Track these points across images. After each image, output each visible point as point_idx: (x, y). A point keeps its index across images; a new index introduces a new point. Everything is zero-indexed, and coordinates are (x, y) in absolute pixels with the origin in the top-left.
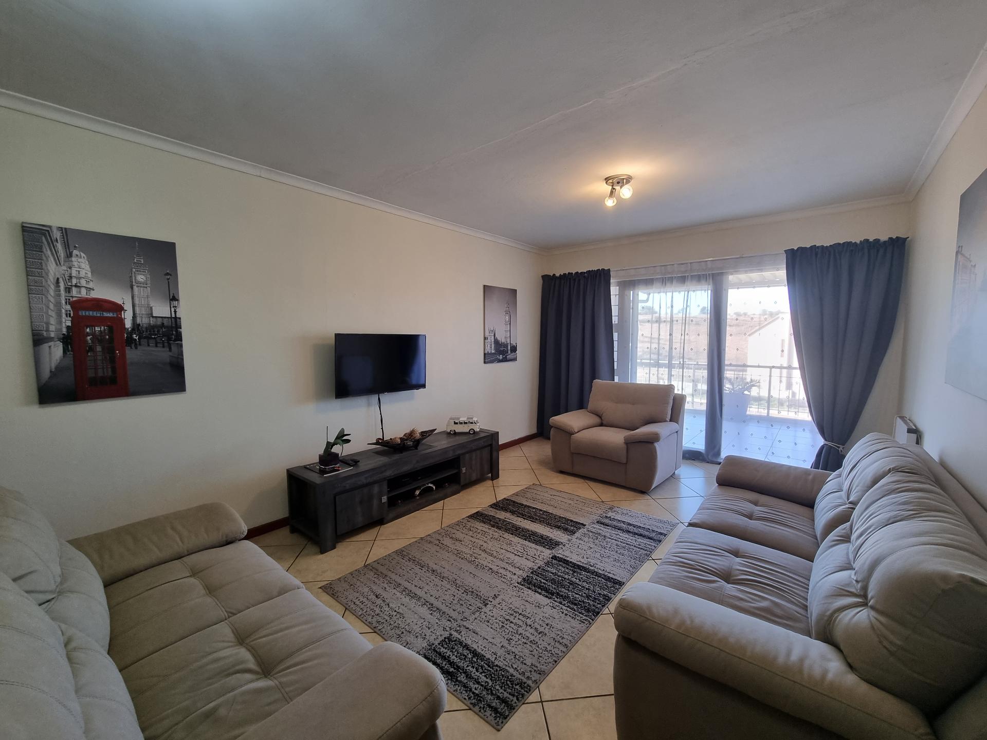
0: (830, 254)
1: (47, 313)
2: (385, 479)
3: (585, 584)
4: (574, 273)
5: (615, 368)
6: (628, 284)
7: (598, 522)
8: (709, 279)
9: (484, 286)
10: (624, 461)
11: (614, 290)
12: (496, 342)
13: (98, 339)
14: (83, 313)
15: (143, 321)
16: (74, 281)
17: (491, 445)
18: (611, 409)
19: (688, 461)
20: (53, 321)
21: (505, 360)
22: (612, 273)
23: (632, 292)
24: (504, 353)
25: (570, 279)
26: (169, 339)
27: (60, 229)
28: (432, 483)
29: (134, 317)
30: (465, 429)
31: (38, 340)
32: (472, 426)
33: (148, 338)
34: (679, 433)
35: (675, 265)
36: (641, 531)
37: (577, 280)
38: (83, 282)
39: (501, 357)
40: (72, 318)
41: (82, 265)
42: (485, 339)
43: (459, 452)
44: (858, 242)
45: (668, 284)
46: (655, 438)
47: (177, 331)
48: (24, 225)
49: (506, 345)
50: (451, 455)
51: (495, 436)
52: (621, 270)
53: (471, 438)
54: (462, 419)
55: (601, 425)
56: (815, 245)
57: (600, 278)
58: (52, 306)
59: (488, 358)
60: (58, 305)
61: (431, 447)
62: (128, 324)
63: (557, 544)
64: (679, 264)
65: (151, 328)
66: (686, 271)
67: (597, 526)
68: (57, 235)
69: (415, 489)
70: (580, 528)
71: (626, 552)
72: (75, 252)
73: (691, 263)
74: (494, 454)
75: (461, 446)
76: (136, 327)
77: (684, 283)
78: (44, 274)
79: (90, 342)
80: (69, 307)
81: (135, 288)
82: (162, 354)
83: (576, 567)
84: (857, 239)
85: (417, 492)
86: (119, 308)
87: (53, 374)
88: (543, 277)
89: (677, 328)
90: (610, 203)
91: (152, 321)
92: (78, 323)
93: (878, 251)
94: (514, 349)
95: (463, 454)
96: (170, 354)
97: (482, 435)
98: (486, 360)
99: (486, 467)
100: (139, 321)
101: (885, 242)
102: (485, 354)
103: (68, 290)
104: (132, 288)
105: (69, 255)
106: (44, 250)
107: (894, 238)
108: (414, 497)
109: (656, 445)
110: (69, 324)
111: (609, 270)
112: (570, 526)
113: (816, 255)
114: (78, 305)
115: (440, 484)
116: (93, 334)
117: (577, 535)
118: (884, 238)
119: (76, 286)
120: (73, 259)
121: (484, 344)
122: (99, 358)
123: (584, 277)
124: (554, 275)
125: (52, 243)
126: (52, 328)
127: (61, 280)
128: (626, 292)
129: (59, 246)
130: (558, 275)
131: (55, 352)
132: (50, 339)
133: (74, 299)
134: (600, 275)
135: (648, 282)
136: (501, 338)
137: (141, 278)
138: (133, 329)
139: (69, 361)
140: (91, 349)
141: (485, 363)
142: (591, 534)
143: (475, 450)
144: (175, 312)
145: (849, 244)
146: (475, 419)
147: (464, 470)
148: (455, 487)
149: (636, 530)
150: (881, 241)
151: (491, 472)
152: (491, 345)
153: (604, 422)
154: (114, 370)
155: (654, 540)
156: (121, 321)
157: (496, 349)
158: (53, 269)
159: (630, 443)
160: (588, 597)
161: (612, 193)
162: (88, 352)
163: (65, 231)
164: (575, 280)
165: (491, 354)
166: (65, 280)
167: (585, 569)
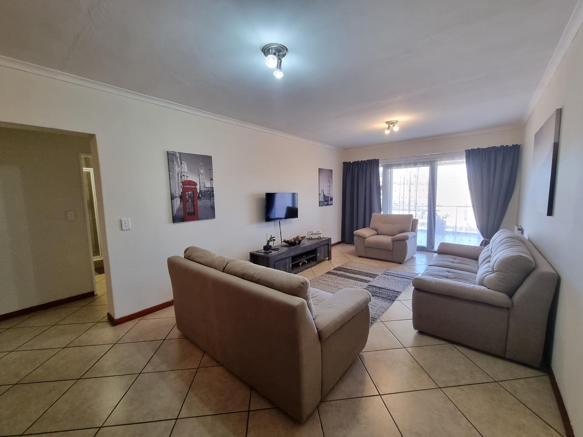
0: (486, 153)
1: (175, 187)
2: (290, 257)
3: (386, 293)
4: (360, 161)
5: (382, 208)
6: (388, 166)
7: (384, 274)
8: (429, 163)
9: (319, 169)
10: (392, 249)
11: (381, 169)
12: (324, 196)
13: (190, 197)
14: (185, 186)
15: (203, 189)
16: (183, 173)
17: (328, 244)
18: (382, 227)
19: (418, 252)
20: (177, 190)
21: (328, 205)
22: (380, 161)
23: (389, 170)
24: (327, 201)
25: (358, 164)
26: (210, 197)
27: (179, 153)
28: (305, 260)
29: (200, 188)
30: (316, 237)
31: (172, 198)
32: (319, 235)
33: (204, 196)
34: (415, 237)
35: (412, 157)
36: (404, 277)
37: (362, 164)
38: (185, 174)
39: (326, 203)
40: (182, 188)
41: (185, 167)
42: (320, 194)
43: (317, 246)
44: (499, 146)
45: (408, 166)
46: (407, 238)
47: (213, 193)
48: (169, 152)
49: (328, 198)
50: (313, 248)
51: (329, 240)
52: (384, 159)
53: (319, 241)
54: (315, 232)
55: (378, 234)
56: (479, 148)
57: (374, 163)
58: (177, 183)
59: (321, 204)
60: (178, 183)
61: (304, 244)
62: (198, 191)
63: (369, 281)
64: (413, 157)
65: (205, 192)
66: (417, 160)
67: (384, 275)
68: (178, 155)
69: (300, 262)
70: (377, 276)
71: (399, 283)
72: (183, 162)
73: (419, 156)
74: (330, 248)
75: (317, 244)
76: (201, 191)
77: (416, 165)
78: (174, 171)
79: (187, 198)
80: (181, 184)
81: (200, 175)
82: (208, 202)
83: (380, 288)
84: (498, 145)
85: (301, 264)
86: (195, 184)
87: (178, 211)
88: (344, 163)
89: (413, 188)
90: (387, 132)
91: (205, 189)
92: (184, 190)
93: (508, 151)
94: (332, 199)
95: (318, 247)
96: (211, 202)
97: (324, 239)
98: (320, 205)
99: (326, 255)
100: (201, 189)
101: (511, 147)
102: (319, 202)
103: (181, 177)
104: (199, 175)
105: (181, 163)
106: (174, 162)
107: (515, 145)
108: (299, 266)
109: (407, 241)
110: (182, 191)
111: (378, 159)
112: (373, 276)
113: (480, 152)
114: (184, 183)
115: (309, 261)
116: (188, 195)
117: (376, 278)
118: (510, 145)
119: (183, 176)
120: (183, 165)
121: (319, 197)
122: (190, 204)
123: (366, 163)
124: (350, 162)
125: (176, 158)
126: (177, 193)
127: (179, 173)
128: (387, 170)
129: (178, 160)
130: (351, 162)
131: (178, 202)
132: (176, 197)
133: (183, 181)
134: (374, 162)
135: (399, 165)
136: (326, 194)
137: (202, 171)
138: (200, 193)
139: (182, 206)
140: (188, 201)
141: (319, 206)
142: (382, 278)
143: (322, 246)
144: (212, 185)
145: (495, 147)
146: (321, 232)
147: (318, 255)
148: (315, 263)
149: (401, 276)
150: (509, 146)
151: (328, 256)
152: (322, 197)
153: (379, 233)
154: (194, 210)
155: (410, 279)
156: (196, 189)
157: (324, 199)
158: (177, 169)
159: (394, 241)
160: (388, 296)
161: (389, 128)
162: (187, 202)
163: (180, 153)
164: (361, 164)
165: (322, 202)
166: (180, 174)
167: (384, 289)
